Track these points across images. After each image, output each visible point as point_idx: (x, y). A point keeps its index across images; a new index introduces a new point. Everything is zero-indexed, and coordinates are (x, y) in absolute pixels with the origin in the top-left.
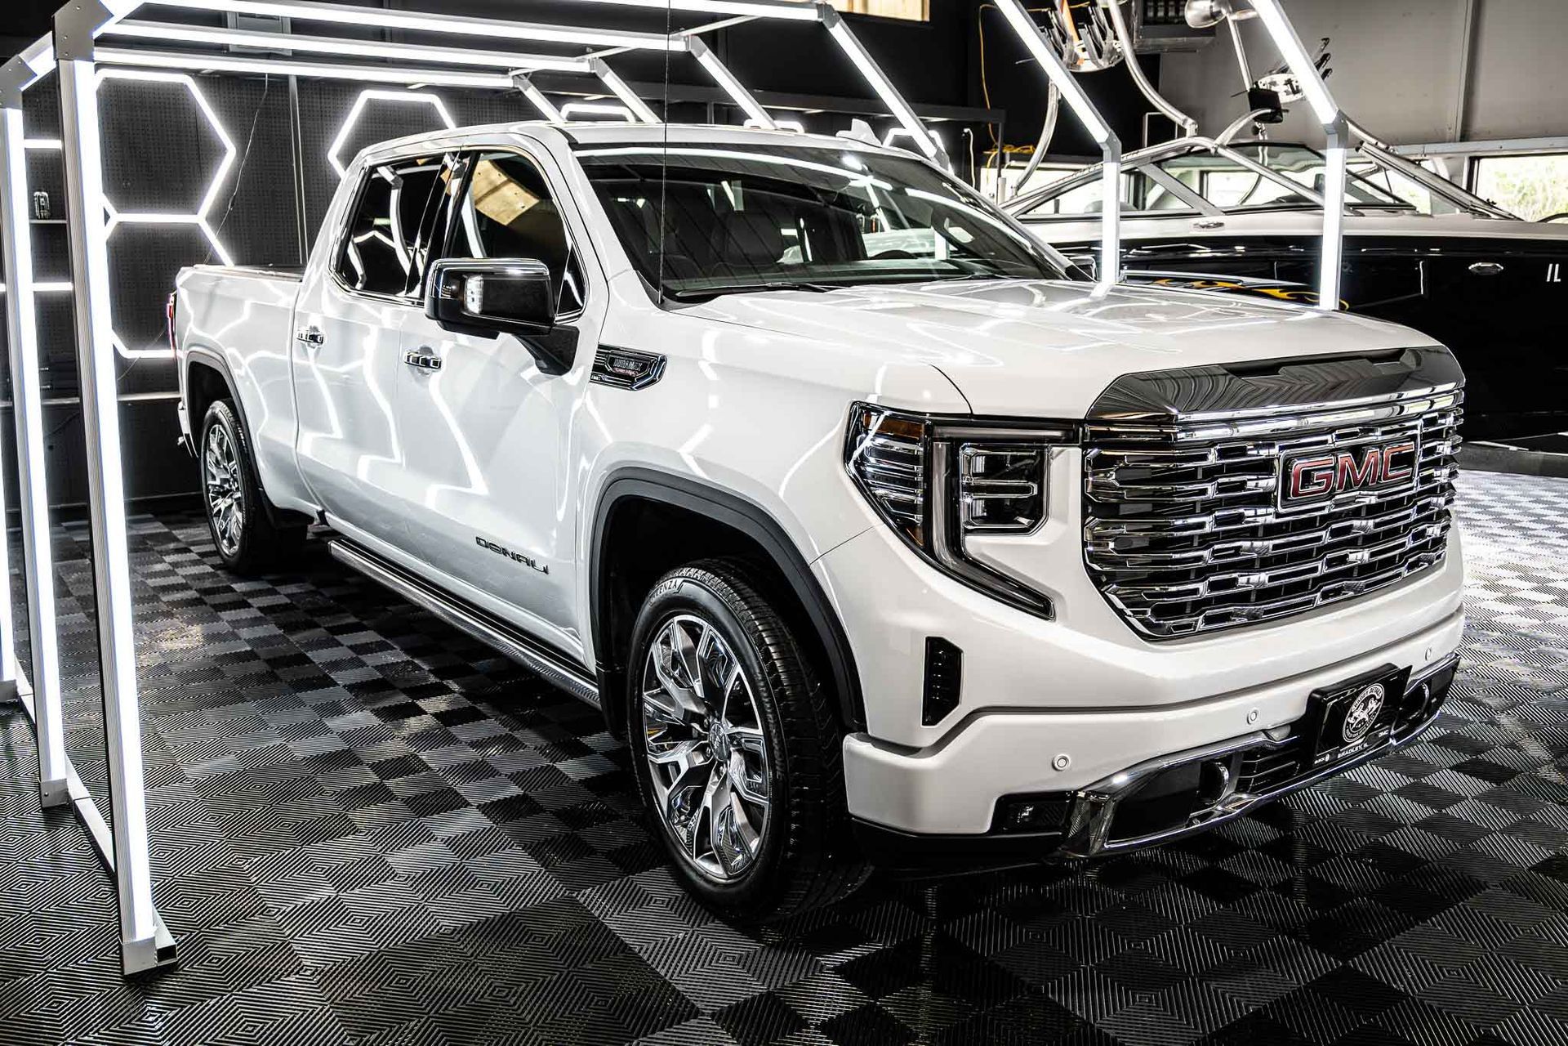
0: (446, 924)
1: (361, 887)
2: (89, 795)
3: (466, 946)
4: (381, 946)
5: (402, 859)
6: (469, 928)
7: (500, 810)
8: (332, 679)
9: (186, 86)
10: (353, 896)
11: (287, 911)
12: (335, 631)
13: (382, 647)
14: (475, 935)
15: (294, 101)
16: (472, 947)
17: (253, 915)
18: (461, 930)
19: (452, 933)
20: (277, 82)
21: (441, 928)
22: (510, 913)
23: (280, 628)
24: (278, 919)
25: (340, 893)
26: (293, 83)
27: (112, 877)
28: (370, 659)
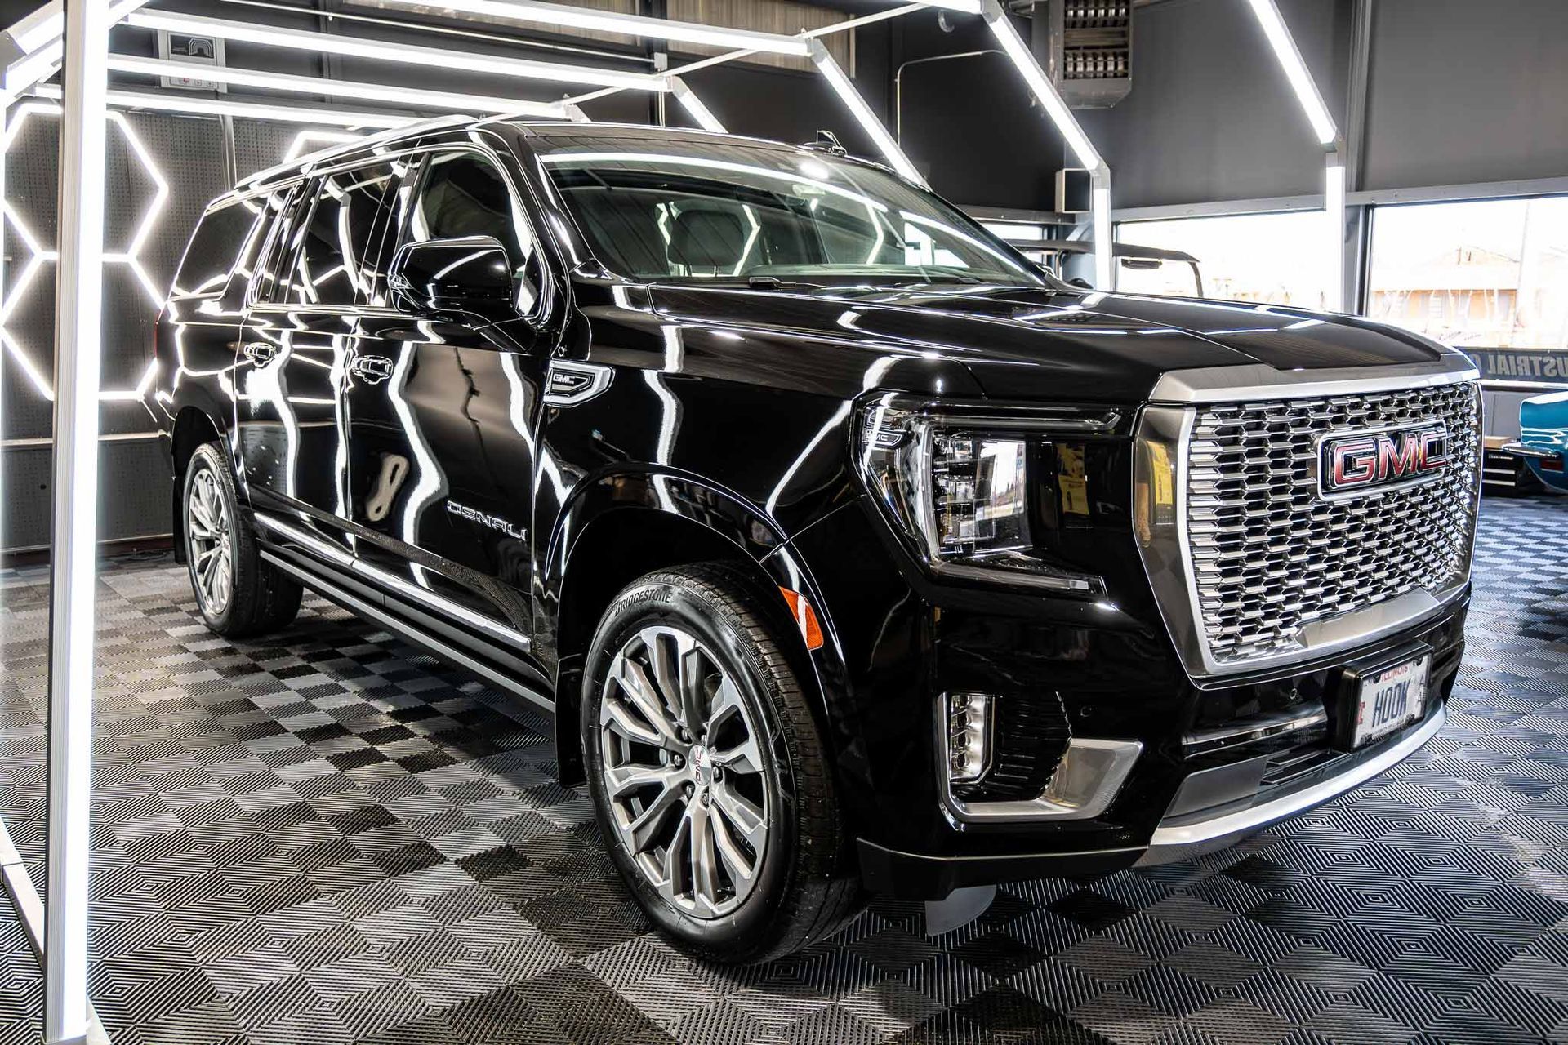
0: (434, 1004)
1: (328, 962)
2: (20, 860)
3: (460, 1031)
4: (358, 1035)
5: (373, 926)
6: (460, 1008)
7: (483, 865)
8: (280, 726)
9: (116, 123)
10: (320, 975)
11: (242, 996)
12: (282, 674)
13: (335, 690)
14: (470, 1015)
15: (229, 139)
16: (467, 1031)
17: (199, 1003)
18: (451, 1011)
19: (442, 1014)
20: (211, 121)
21: (427, 1009)
22: (508, 988)
23: (221, 674)
24: (230, 1007)
25: (304, 971)
26: (230, 122)
27: (41, 960)
28: (323, 703)
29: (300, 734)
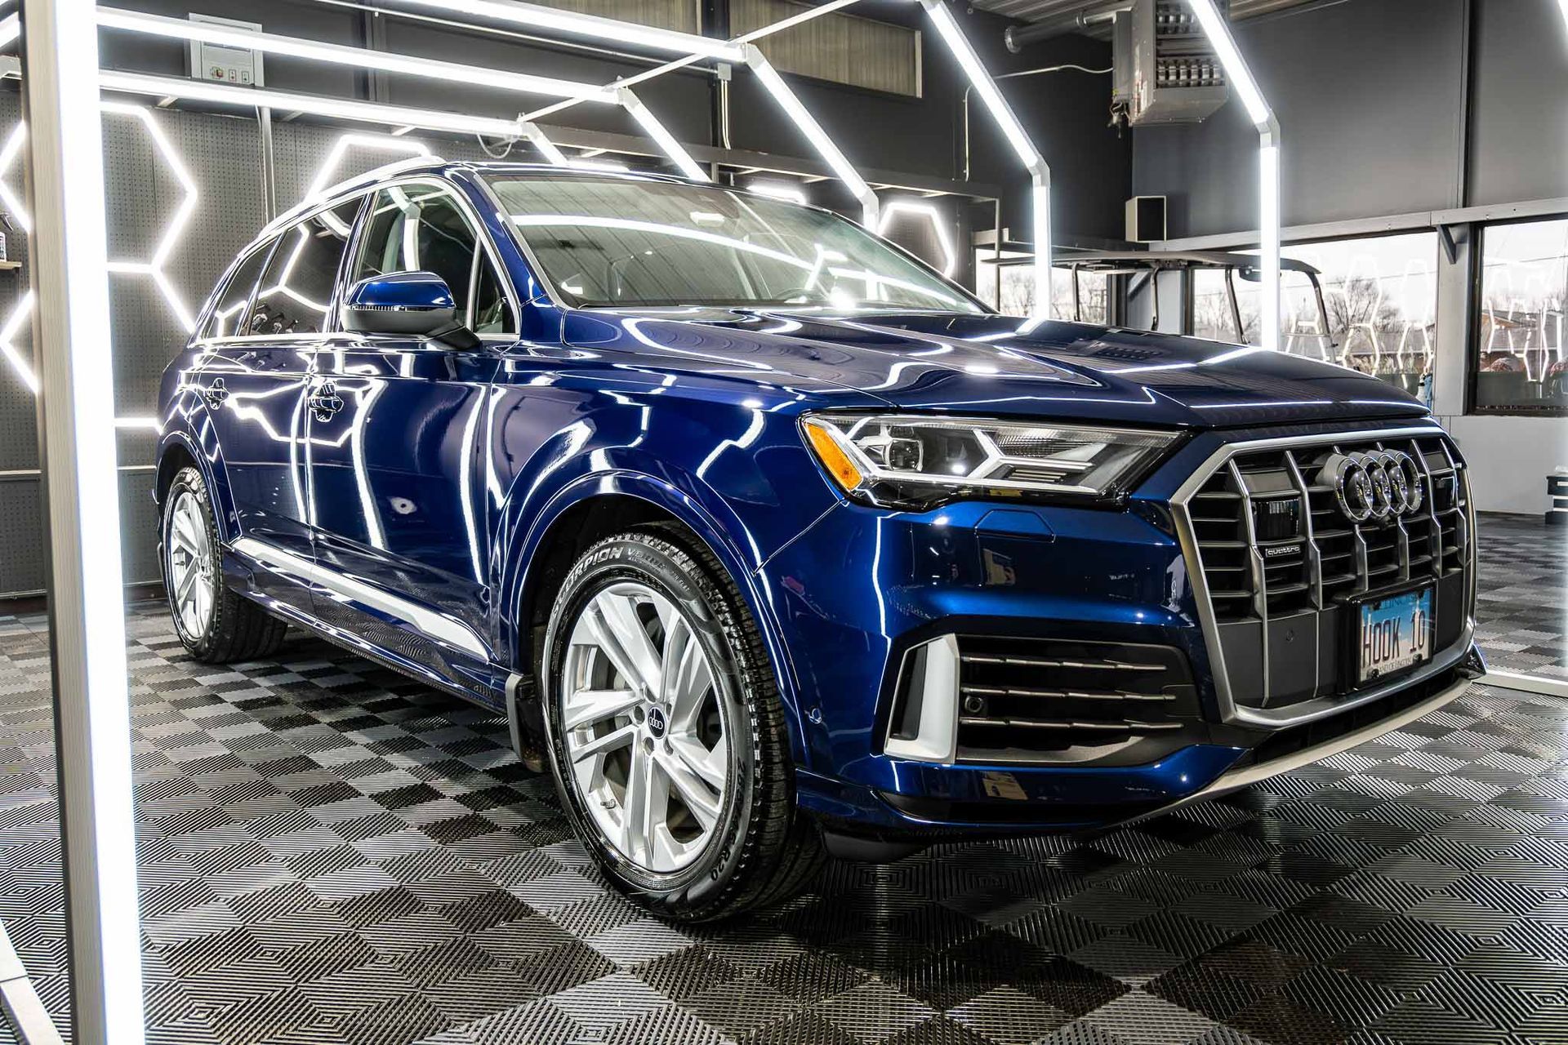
2: (25, 973)
26: (267, 114)
29: (378, 798)
